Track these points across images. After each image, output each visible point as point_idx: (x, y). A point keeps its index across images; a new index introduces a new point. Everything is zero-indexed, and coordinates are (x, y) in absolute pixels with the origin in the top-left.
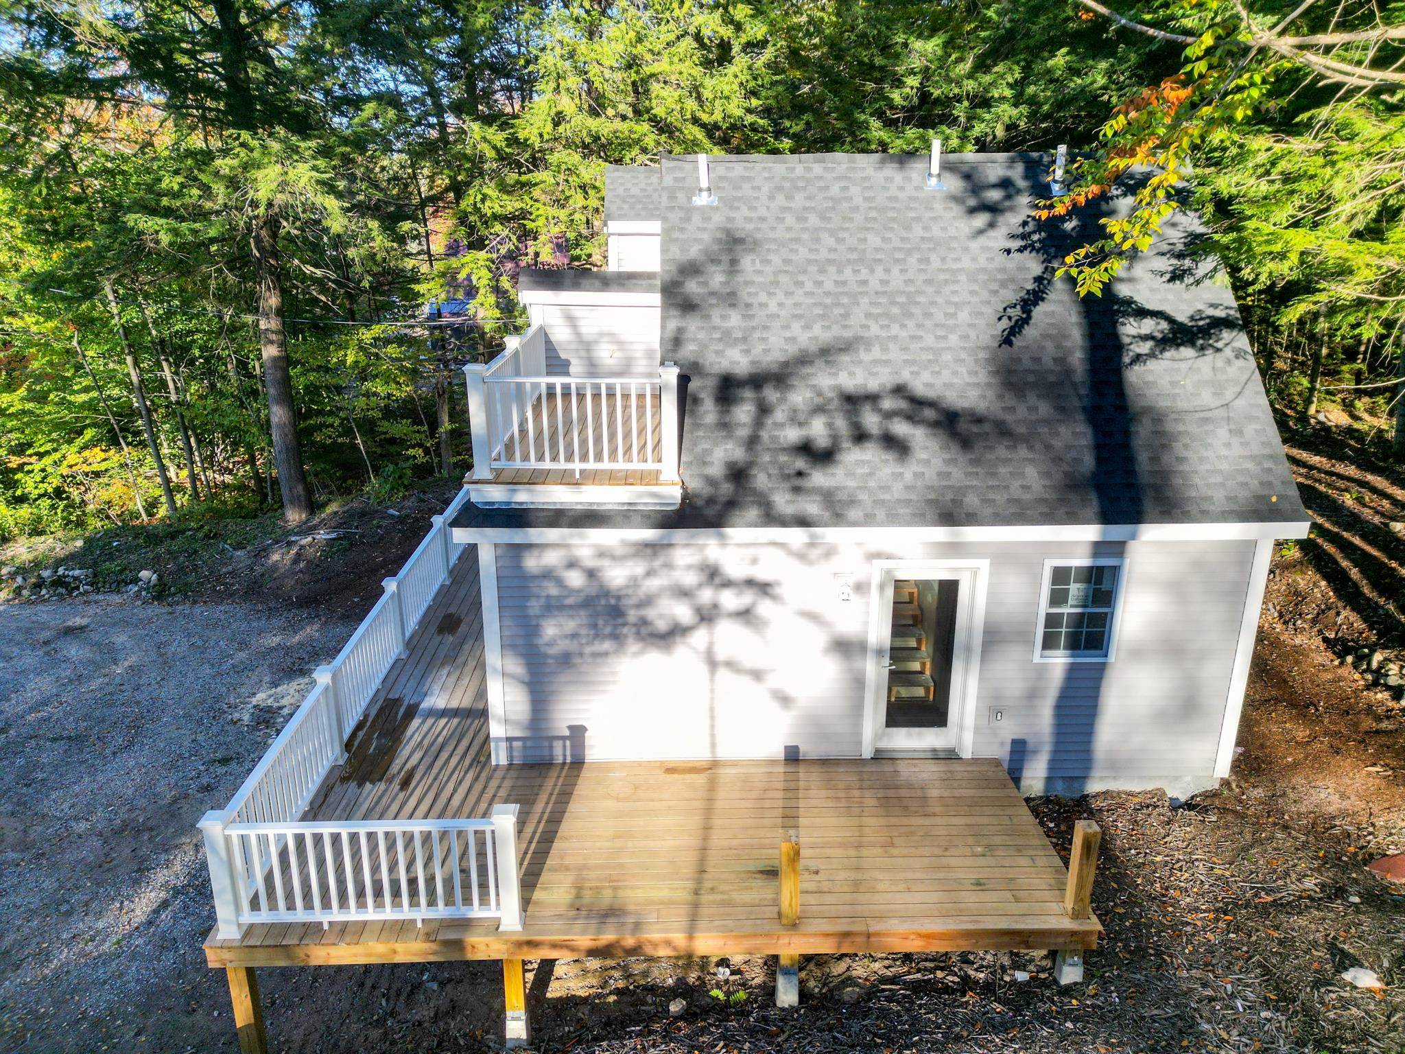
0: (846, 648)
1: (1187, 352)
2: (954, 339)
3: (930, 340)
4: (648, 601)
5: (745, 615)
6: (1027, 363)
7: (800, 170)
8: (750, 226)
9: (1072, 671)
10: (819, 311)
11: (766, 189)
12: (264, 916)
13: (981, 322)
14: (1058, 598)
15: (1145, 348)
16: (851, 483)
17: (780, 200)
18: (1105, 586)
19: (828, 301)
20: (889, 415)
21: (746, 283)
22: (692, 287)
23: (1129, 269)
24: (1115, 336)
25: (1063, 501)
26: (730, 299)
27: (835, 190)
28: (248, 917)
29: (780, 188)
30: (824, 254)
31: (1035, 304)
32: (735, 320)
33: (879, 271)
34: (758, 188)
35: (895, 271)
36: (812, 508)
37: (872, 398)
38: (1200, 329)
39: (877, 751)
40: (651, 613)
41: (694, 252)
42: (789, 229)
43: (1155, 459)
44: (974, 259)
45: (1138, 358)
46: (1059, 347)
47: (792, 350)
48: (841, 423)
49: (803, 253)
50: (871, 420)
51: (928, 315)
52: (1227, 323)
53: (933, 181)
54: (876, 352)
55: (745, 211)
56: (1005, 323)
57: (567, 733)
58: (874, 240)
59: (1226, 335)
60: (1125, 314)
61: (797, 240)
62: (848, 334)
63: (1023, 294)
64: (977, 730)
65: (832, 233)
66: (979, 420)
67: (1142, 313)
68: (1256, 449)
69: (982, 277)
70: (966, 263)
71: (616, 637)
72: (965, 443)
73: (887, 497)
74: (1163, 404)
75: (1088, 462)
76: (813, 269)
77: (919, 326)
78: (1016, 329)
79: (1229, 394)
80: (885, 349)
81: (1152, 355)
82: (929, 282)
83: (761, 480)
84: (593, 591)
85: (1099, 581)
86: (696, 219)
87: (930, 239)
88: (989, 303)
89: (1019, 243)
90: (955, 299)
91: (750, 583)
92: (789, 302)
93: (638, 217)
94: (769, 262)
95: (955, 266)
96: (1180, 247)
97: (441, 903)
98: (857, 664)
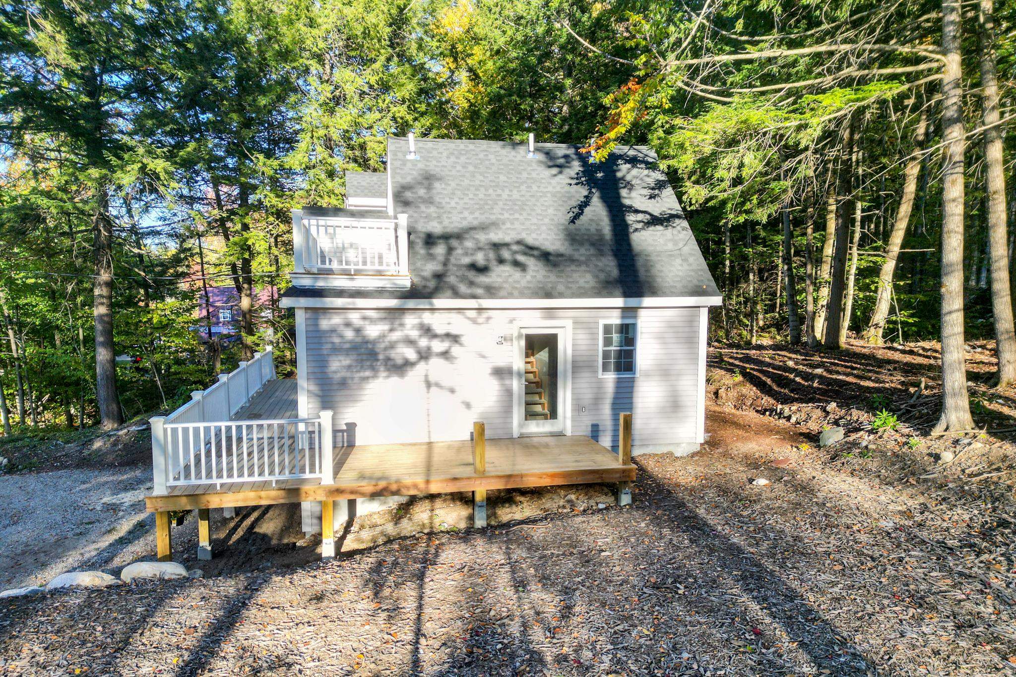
0: (501, 373)
1: (659, 228)
2: (547, 221)
3: (535, 221)
4: (392, 346)
5: (445, 354)
6: (583, 231)
7: (462, 146)
8: (438, 169)
9: (619, 382)
10: (477, 206)
11: (445, 154)
12: (182, 482)
13: (560, 214)
14: (608, 342)
15: (640, 226)
16: (499, 280)
17: (453, 159)
18: (630, 336)
19: (482, 202)
20: (516, 252)
21: (438, 193)
22: (408, 195)
23: (630, 193)
24: (624, 221)
25: (605, 288)
26: (430, 201)
27: (481, 156)
28: (172, 483)
29: (452, 154)
30: (477, 183)
31: (585, 207)
32: (432, 210)
33: (507, 192)
34: (441, 153)
35: (515, 192)
36: (479, 291)
37: (507, 245)
38: (665, 219)
39: (521, 434)
40: (393, 354)
41: (409, 179)
42: (458, 171)
43: (647, 271)
44: (554, 187)
45: (636, 230)
46: (598, 225)
47: (465, 224)
48: (492, 255)
49: (467, 182)
50: (506, 254)
51: (533, 210)
52: (677, 216)
53: (531, 154)
54: (508, 225)
55: (434, 163)
56: (571, 214)
57: (345, 428)
58: (502, 178)
59: (677, 221)
60: (629, 212)
61: (464, 176)
62: (493, 217)
63: (579, 202)
64: (573, 419)
65: (481, 174)
66: (562, 255)
67: (637, 211)
68: (694, 267)
69: (558, 195)
70: (550, 189)
71: (373, 368)
72: (555, 265)
73: (518, 286)
74: (651, 249)
75: (615, 272)
76: (472, 189)
77: (529, 214)
78: (577, 217)
79: (681, 245)
80: (512, 224)
81: (643, 229)
82: (532, 196)
83: (452, 279)
84: (359, 340)
85: (627, 333)
86: (409, 165)
87: (532, 178)
88: (562, 205)
89: (575, 181)
90: (546, 204)
91: (448, 335)
92: (461, 202)
93: (366, 196)
94: (449, 185)
95: (545, 190)
96: (653, 185)
97: (287, 471)
98: (507, 382)
